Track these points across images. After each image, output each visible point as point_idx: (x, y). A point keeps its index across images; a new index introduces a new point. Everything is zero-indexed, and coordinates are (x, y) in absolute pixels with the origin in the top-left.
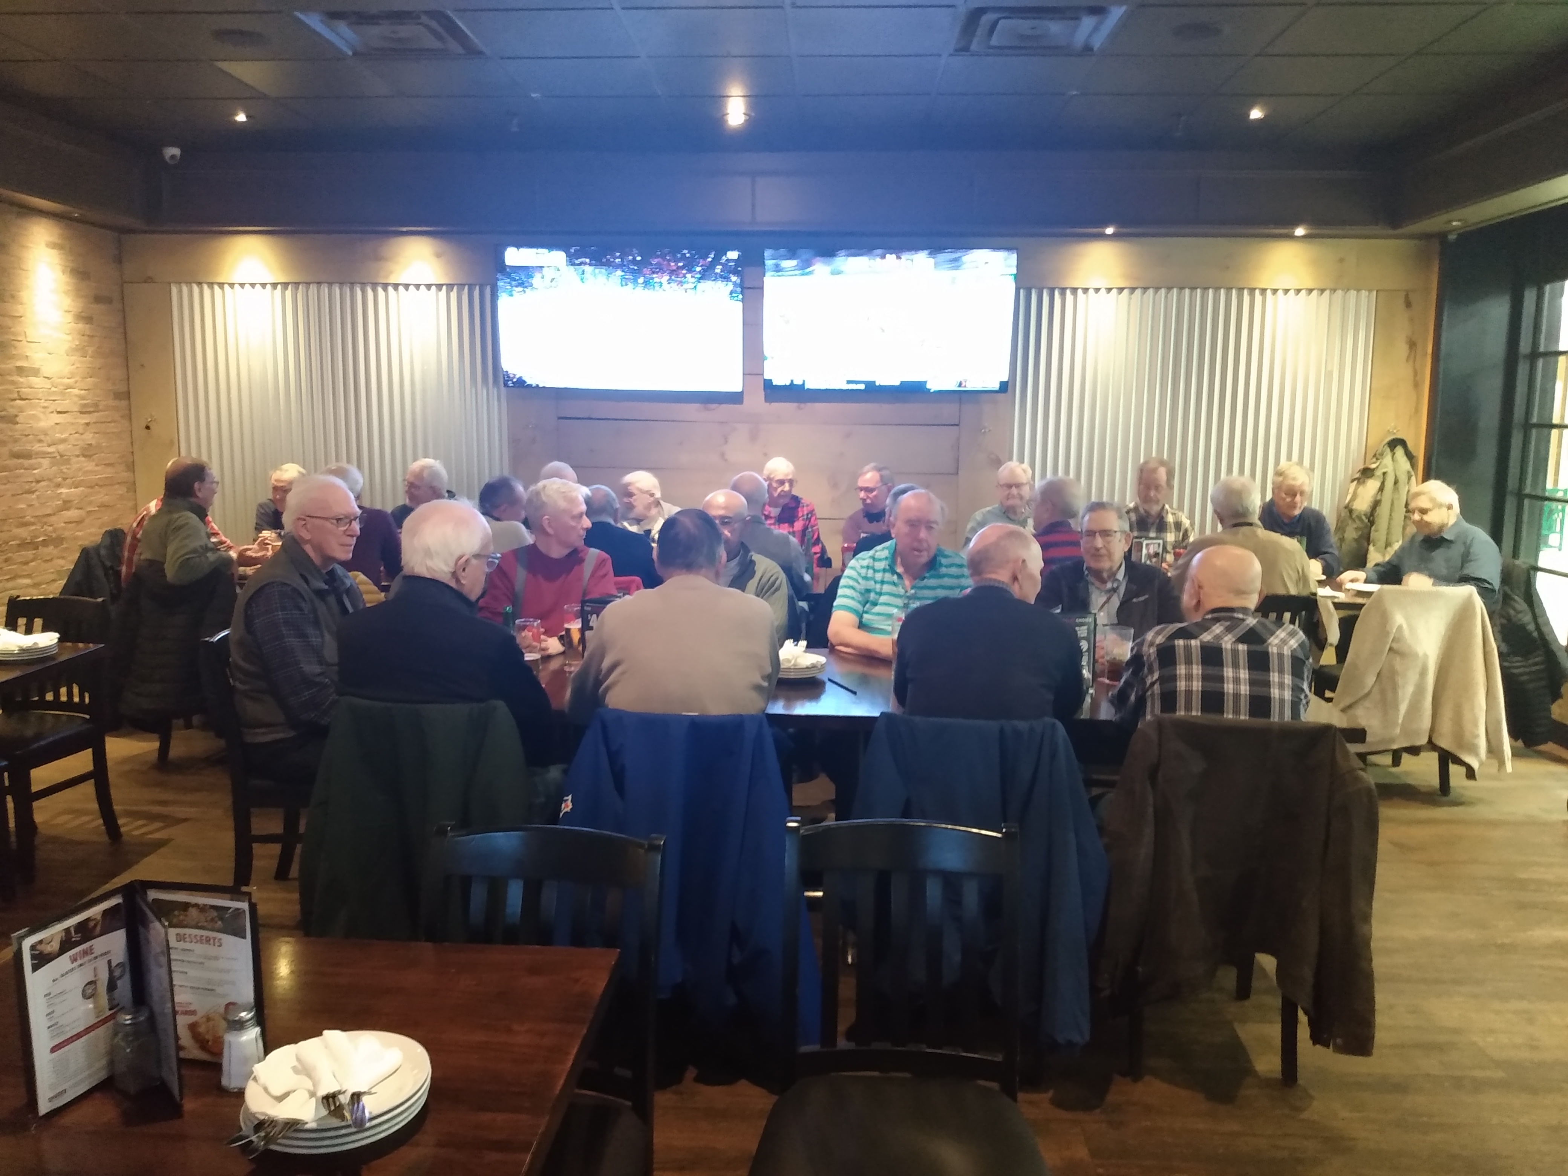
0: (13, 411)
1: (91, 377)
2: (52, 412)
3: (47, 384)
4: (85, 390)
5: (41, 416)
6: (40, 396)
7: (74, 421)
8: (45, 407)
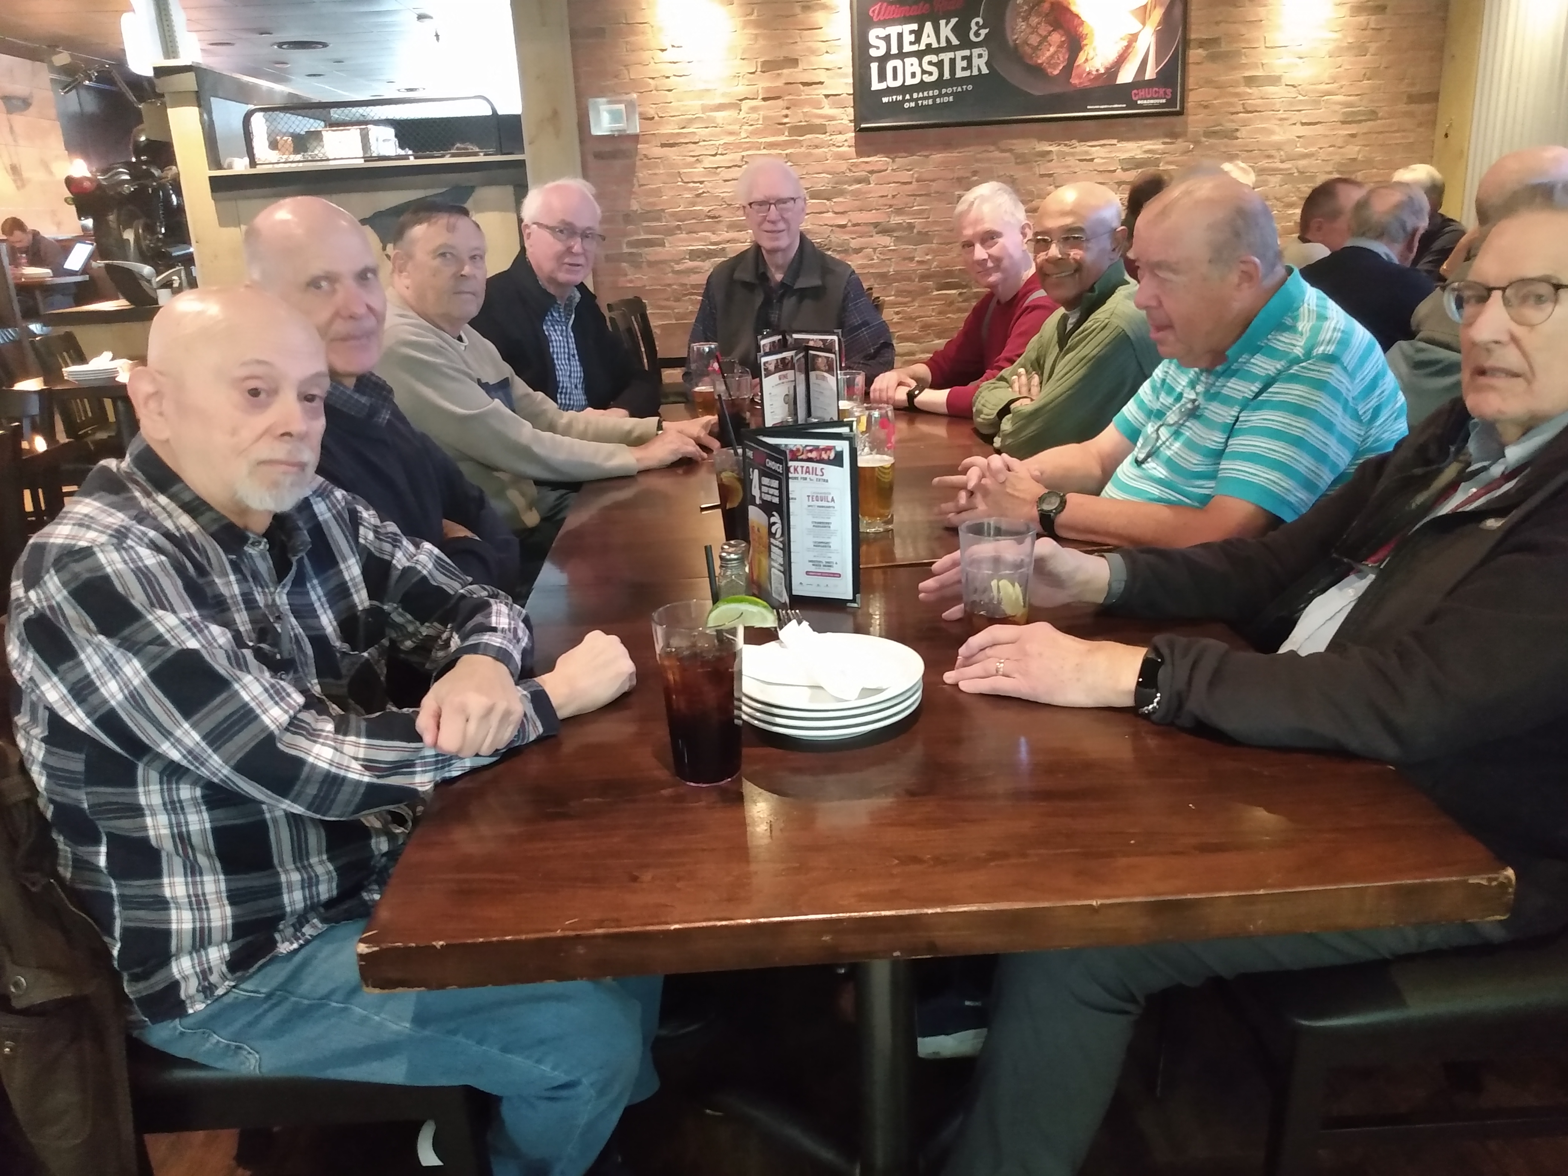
0: (1230, 125)
1: (1368, 80)
2: (1295, 124)
3: (1293, 93)
4: (1358, 95)
5: (1277, 129)
6: (1277, 107)
7: (1327, 133)
8: (1281, 119)
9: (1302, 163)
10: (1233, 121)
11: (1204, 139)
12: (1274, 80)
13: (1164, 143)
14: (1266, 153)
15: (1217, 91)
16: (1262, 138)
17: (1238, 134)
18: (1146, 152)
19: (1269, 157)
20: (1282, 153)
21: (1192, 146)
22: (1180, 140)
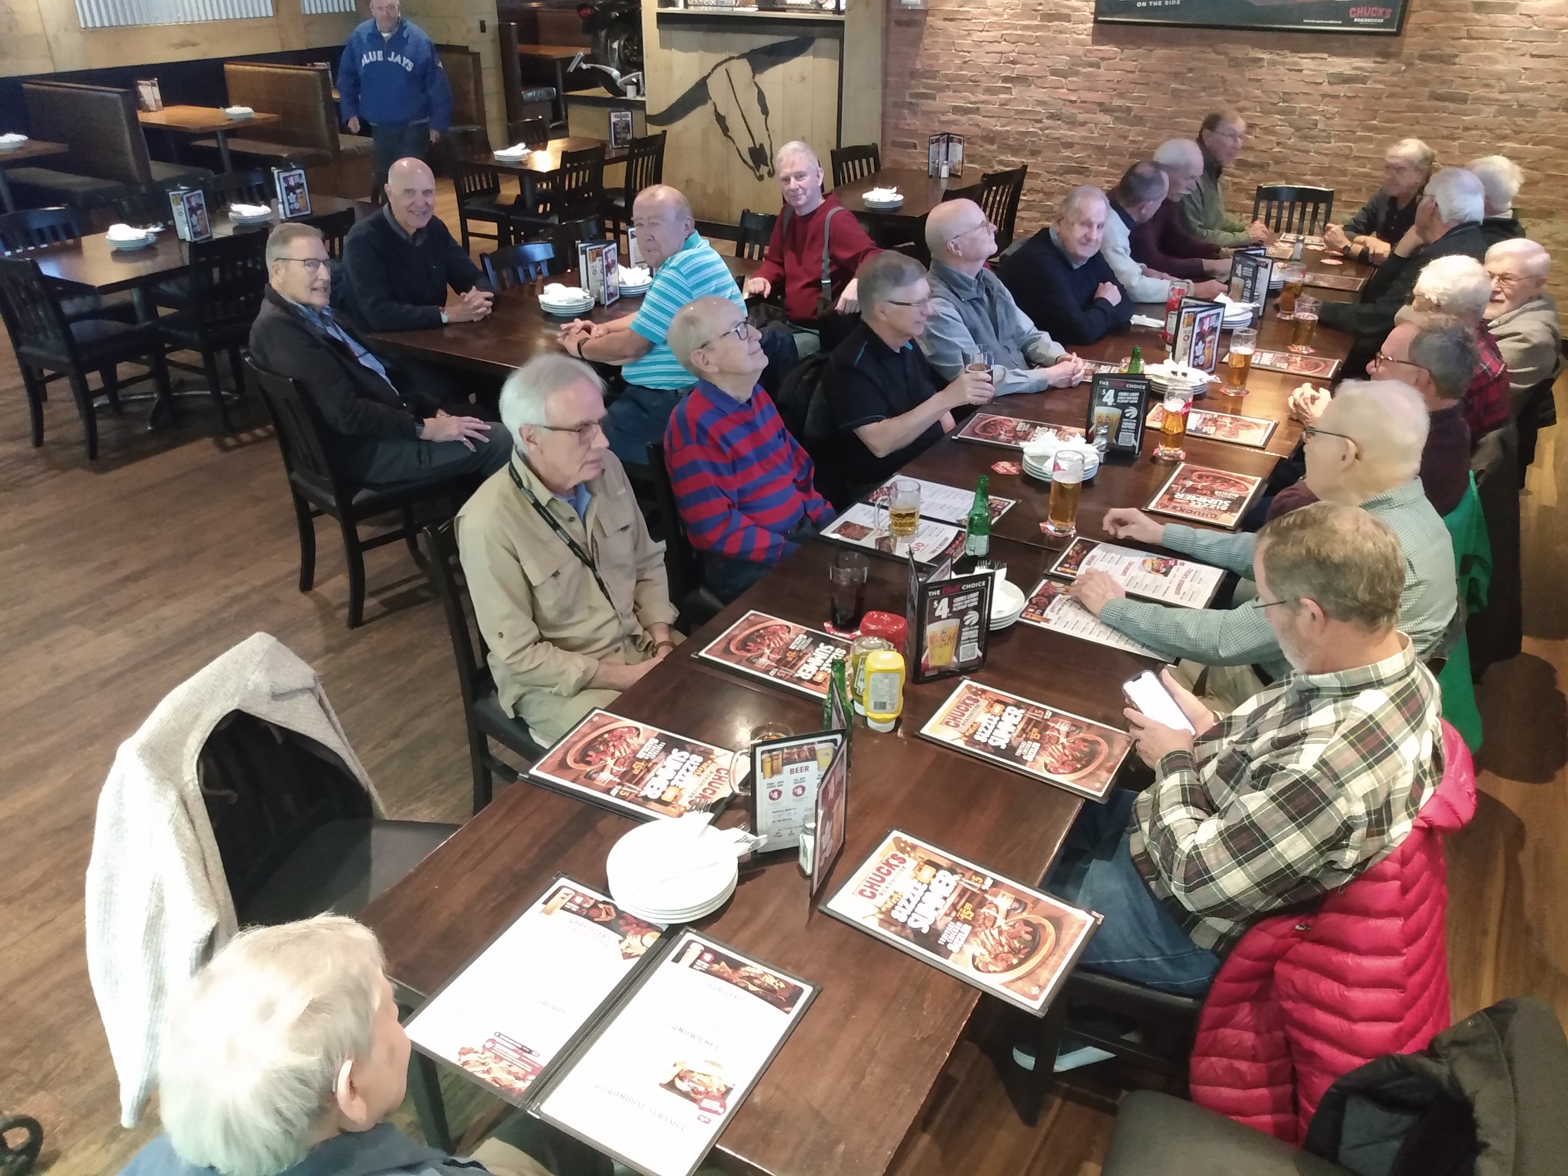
0: (1449, 51)
2: (1523, 55)
3: (1527, 22)
5: (1501, 58)
6: (1506, 36)
7: (1559, 67)
8: (1508, 49)
9: (1523, 96)
10: (1453, 46)
11: (1418, 62)
13: (1375, 62)
14: (1485, 82)
15: (1441, 15)
16: (1481, 66)
17: (1457, 60)
18: (1355, 68)
19: (1486, 86)
20: (1503, 84)
21: (1403, 68)
22: (1391, 61)
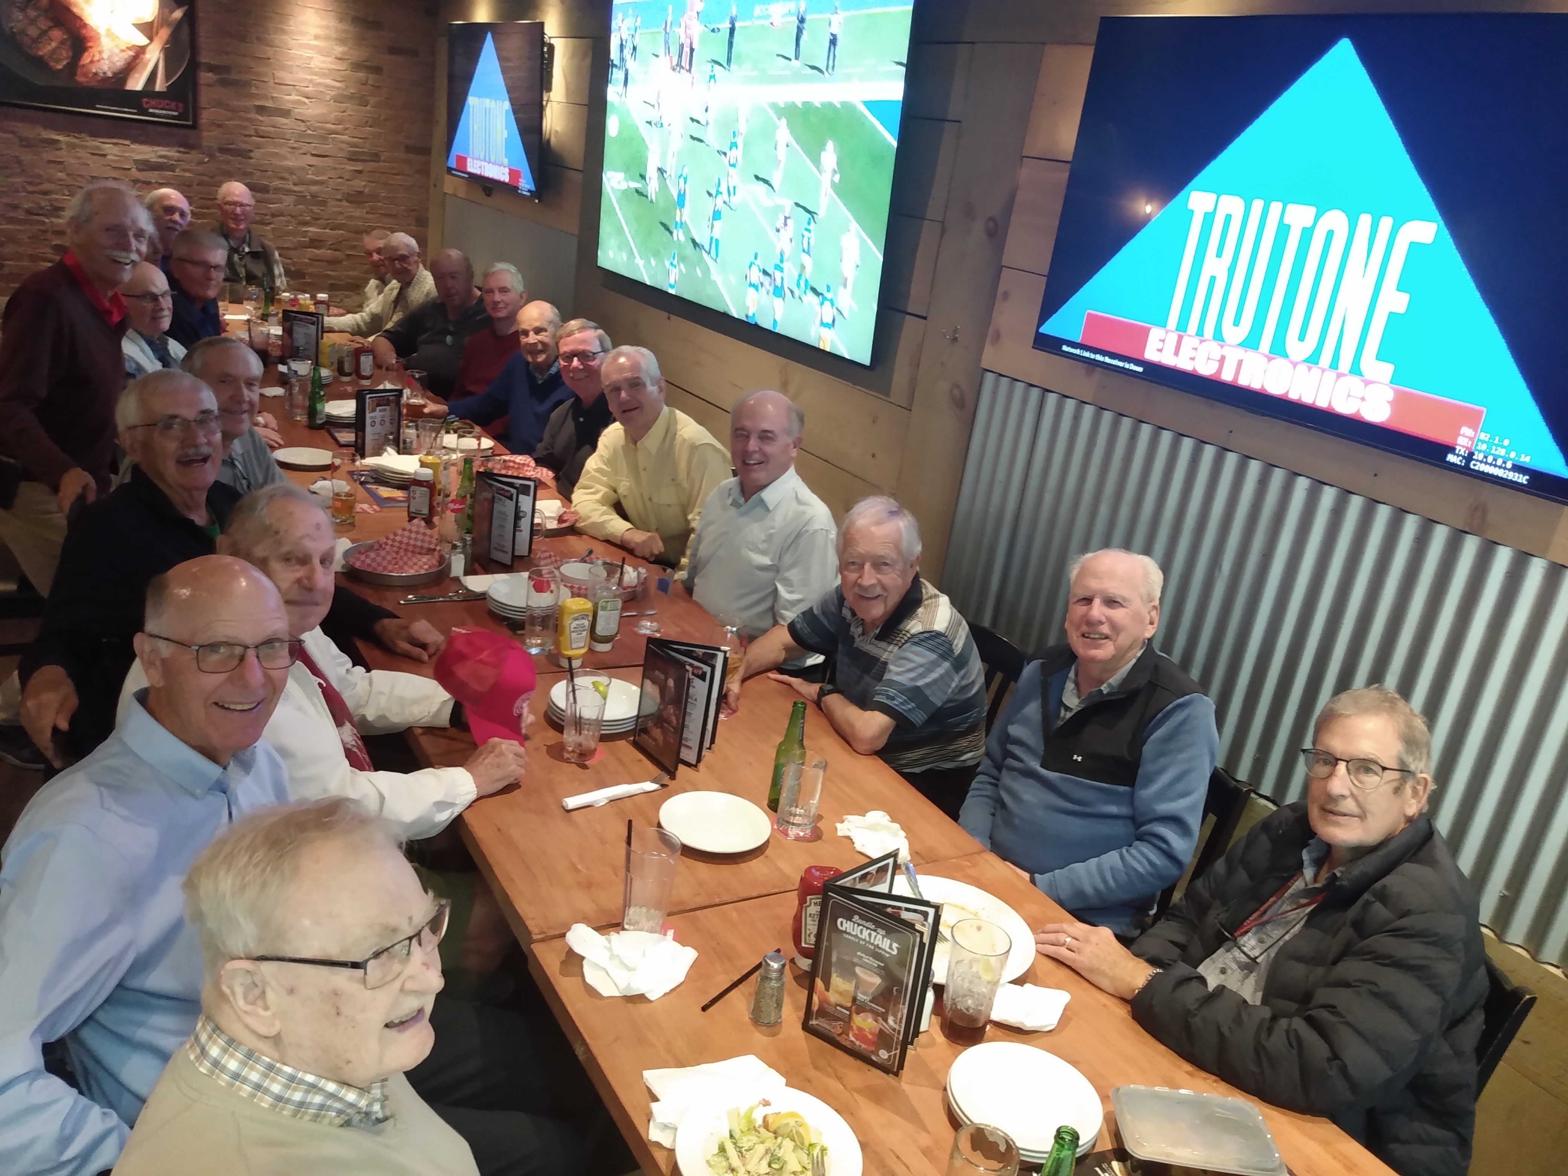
9: (314, 188)
10: (246, 142)
12: (286, 113)
13: (179, 152)
14: (280, 175)
15: (229, 113)
16: (275, 162)
17: (252, 155)
18: (161, 157)
19: (283, 178)
20: (294, 177)
21: (206, 160)
22: (193, 152)
